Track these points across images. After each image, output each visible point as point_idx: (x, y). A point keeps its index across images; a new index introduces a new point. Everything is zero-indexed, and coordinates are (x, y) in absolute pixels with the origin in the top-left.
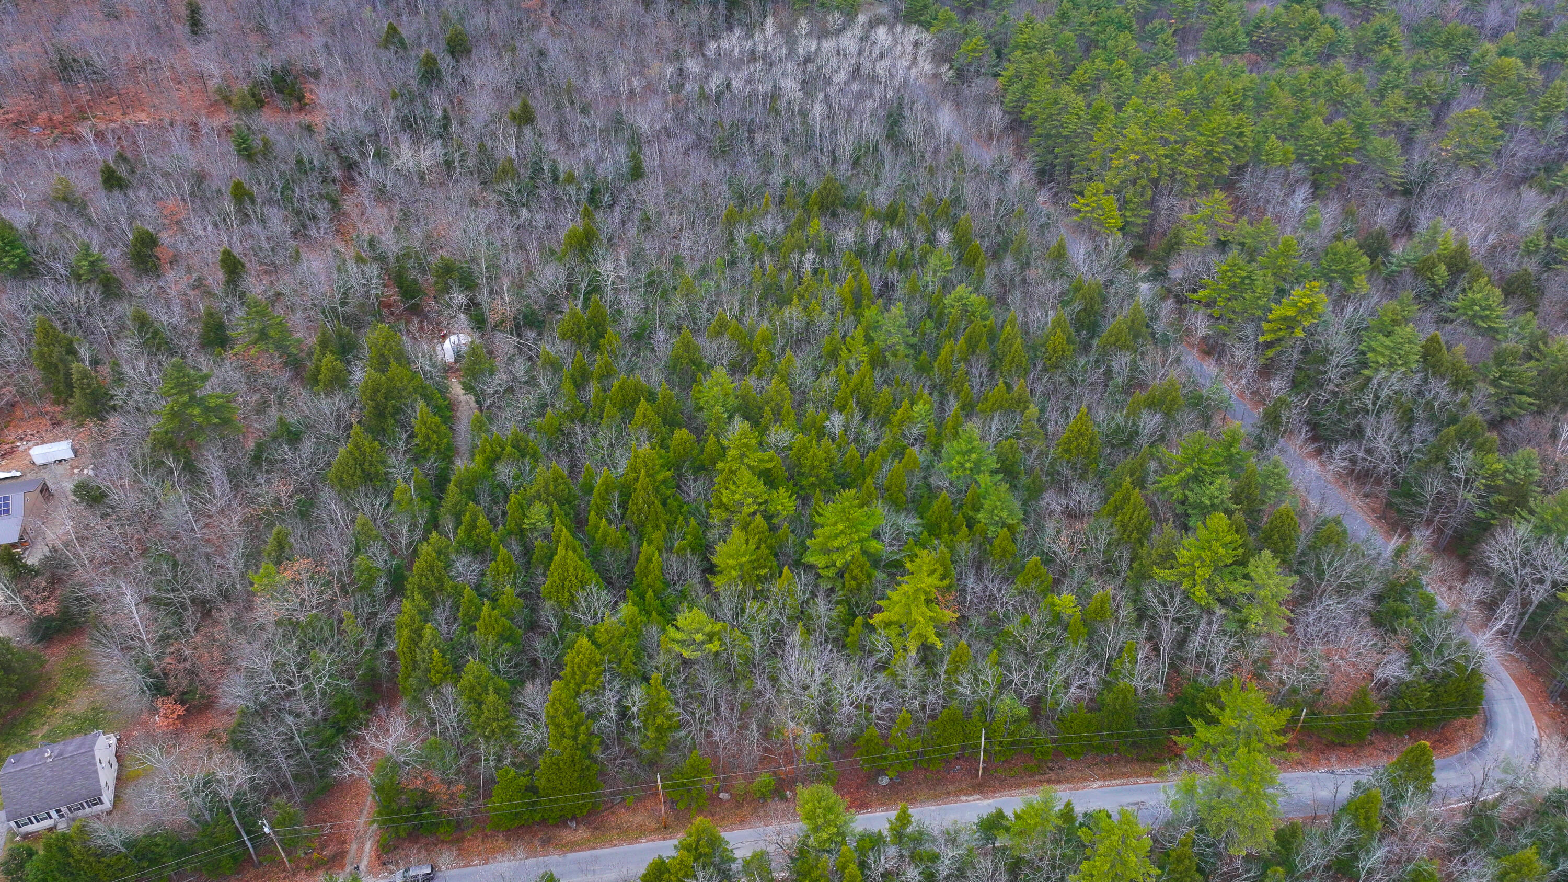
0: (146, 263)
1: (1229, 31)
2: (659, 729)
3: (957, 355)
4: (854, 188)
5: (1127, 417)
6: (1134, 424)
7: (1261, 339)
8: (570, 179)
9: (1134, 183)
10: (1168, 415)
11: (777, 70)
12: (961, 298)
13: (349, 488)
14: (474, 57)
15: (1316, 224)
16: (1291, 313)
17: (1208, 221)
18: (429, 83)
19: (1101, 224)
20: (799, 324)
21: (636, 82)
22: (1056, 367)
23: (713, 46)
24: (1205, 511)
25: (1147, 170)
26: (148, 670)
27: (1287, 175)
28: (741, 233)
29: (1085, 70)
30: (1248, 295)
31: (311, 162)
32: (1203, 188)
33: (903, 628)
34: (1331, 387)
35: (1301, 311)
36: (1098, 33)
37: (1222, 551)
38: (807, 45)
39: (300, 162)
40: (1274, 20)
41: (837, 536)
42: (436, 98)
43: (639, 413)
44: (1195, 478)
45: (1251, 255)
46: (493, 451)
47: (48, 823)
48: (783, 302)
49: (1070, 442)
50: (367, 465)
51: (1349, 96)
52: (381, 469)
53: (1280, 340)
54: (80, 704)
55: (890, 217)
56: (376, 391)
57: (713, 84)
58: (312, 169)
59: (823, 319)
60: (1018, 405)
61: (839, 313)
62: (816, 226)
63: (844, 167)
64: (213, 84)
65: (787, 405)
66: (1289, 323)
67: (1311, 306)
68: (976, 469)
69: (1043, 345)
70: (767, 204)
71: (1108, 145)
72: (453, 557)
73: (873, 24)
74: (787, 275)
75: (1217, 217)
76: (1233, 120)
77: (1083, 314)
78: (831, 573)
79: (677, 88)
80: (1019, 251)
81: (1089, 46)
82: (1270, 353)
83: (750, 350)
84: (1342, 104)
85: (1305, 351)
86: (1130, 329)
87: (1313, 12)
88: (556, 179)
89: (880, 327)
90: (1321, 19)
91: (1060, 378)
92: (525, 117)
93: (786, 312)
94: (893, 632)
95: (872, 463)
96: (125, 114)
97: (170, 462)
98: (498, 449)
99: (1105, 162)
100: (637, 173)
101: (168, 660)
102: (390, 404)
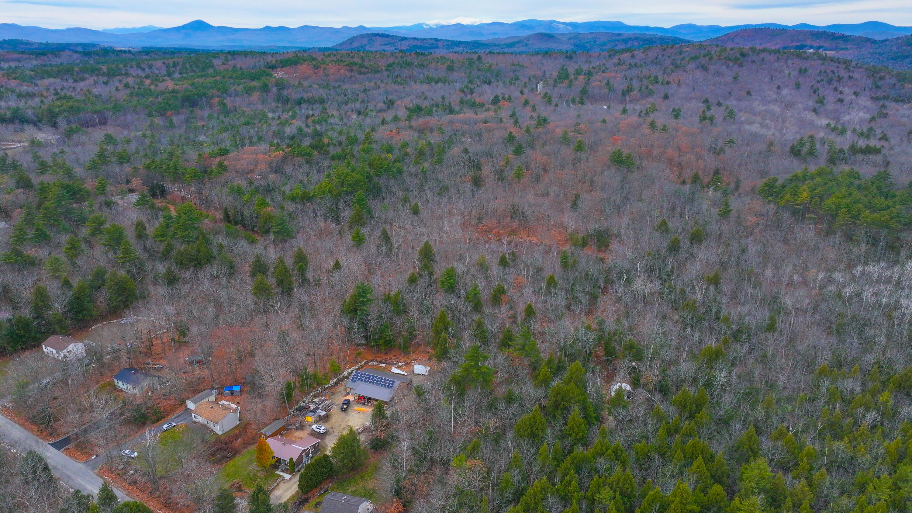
0: (496, 300)
8: (726, 320)
13: (521, 436)
14: (704, 244)
18: (671, 252)
20: (843, 456)
21: (795, 278)
23: (859, 269)
26: (398, 481)
28: (826, 384)
31: (593, 276)
39: (587, 274)
42: (670, 261)
43: (695, 464)
46: (601, 450)
48: (836, 437)
50: (534, 429)
52: (541, 434)
54: (370, 485)
56: (558, 394)
57: (848, 291)
58: (591, 279)
61: (880, 460)
62: (886, 396)
64: (569, 230)
65: (806, 503)
70: (855, 371)
72: (549, 495)
79: (823, 286)
83: (796, 458)
88: (718, 318)
89: (907, 481)
92: (715, 281)
93: (836, 444)
96: (528, 236)
97: (454, 390)
98: (604, 449)
100: (771, 327)
101: (407, 481)
102: (563, 403)
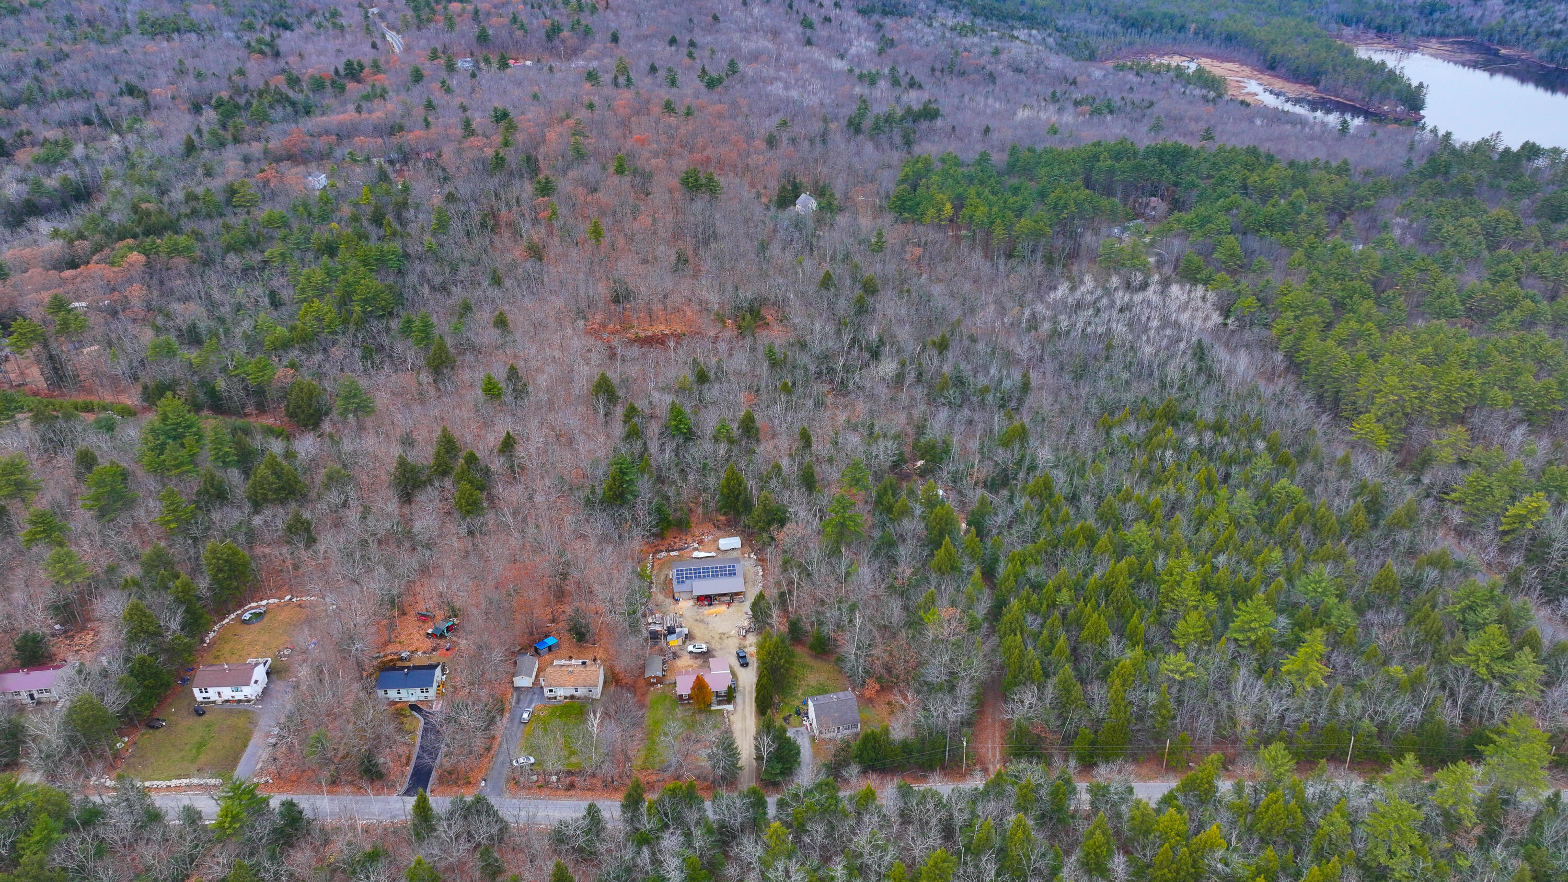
1: (1448, 300)
2: (1163, 717)
3: (1290, 525)
4: (1187, 405)
5: (1415, 570)
6: (1420, 574)
7: (1501, 529)
9: (1392, 415)
10: (1442, 570)
11: (1105, 316)
12: (1284, 488)
14: (882, 296)
15: (1533, 452)
16: (1523, 512)
17: (1453, 445)
19: (1373, 443)
20: (1172, 497)
21: (1005, 320)
22: (1357, 536)
23: (1052, 295)
24: (1479, 627)
25: (1403, 407)
27: (1506, 416)
28: (1116, 433)
29: (1341, 329)
30: (1489, 499)
32: (1443, 423)
33: (1300, 675)
34: (1553, 563)
35: (1530, 511)
36: (1344, 298)
37: (1497, 647)
38: (1122, 297)
40: (1483, 292)
41: (1252, 621)
44: (1470, 608)
45: (1488, 471)
46: (1020, 560)
47: (833, 734)
49: (1380, 582)
50: (952, 561)
51: (1551, 357)
52: (959, 564)
53: (1513, 531)
55: (1217, 428)
59: (1189, 497)
60: (1339, 558)
62: (1169, 432)
63: (1174, 393)
66: (1522, 519)
67: (1538, 509)
68: (1324, 593)
69: (1348, 521)
70: (1127, 414)
71: (1372, 388)
72: (1026, 614)
73: (1165, 283)
74: (1156, 466)
75: (1460, 444)
76: (1466, 374)
77: (1370, 504)
78: (1246, 644)
80: (1314, 458)
81: (1339, 306)
82: (1507, 538)
84: (1545, 362)
85: (1533, 539)
86: (1407, 514)
87: (1515, 288)
90: (1522, 293)
91: (1362, 544)
92: (943, 344)
94: (1293, 678)
95: (1254, 586)
98: (1022, 559)
99: (1371, 400)
100: (1026, 387)
